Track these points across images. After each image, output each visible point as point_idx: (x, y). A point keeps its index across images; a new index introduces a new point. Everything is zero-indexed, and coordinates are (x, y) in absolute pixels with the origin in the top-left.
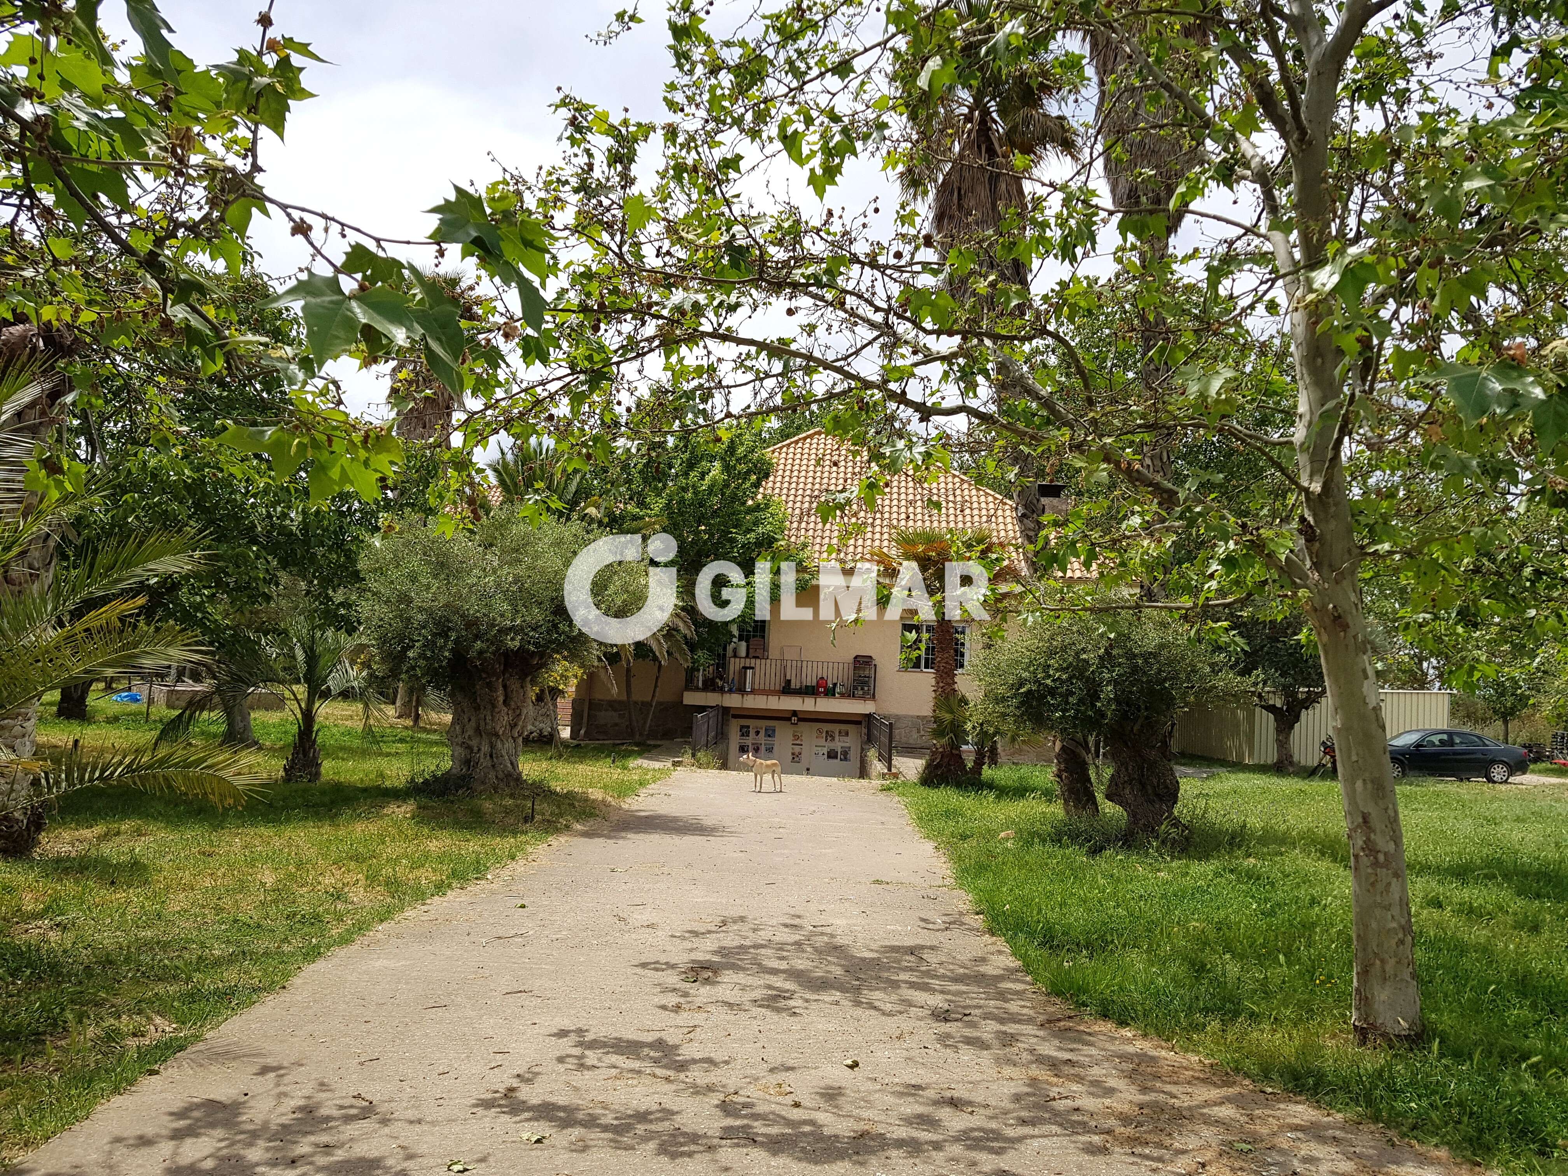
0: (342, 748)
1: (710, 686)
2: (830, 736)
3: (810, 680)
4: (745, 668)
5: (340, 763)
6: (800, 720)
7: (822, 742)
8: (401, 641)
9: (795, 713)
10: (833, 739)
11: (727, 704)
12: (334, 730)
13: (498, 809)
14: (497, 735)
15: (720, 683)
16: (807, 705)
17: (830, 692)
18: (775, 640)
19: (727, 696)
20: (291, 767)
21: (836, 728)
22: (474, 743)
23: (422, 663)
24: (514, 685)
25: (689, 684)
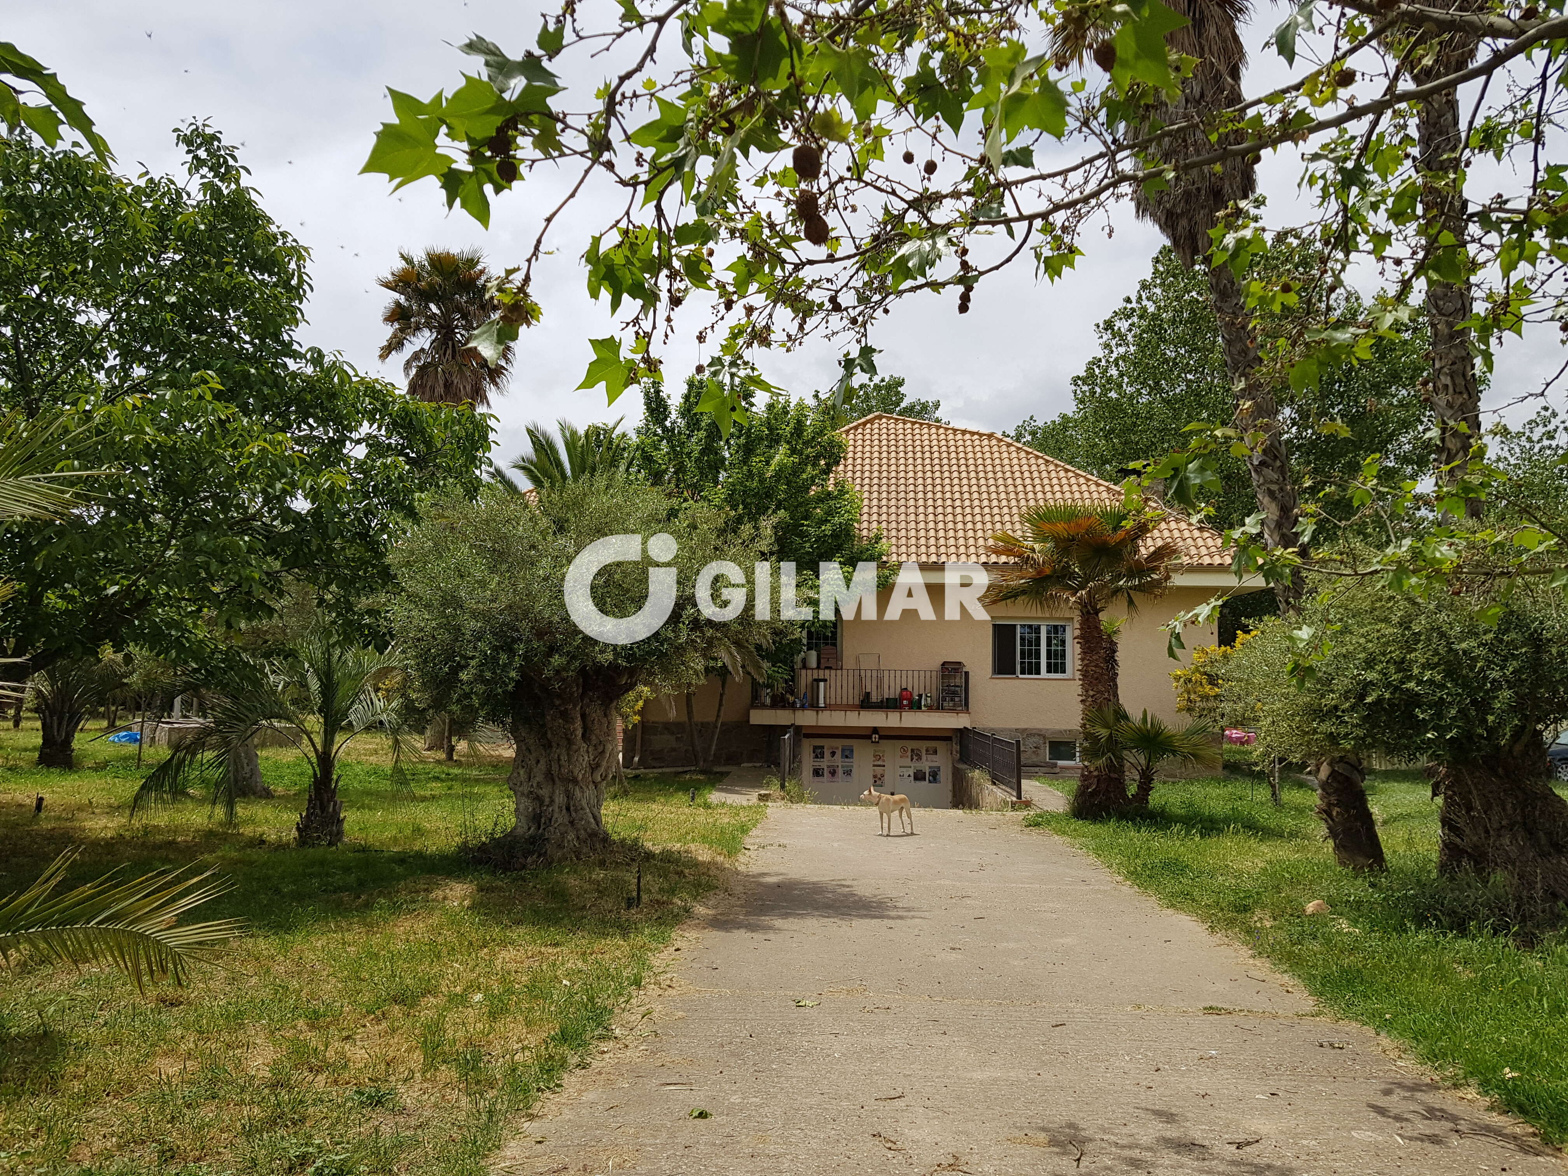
0: (368, 793)
1: (779, 703)
2: (916, 755)
3: (891, 691)
4: (818, 681)
5: (367, 814)
6: (881, 737)
7: (907, 761)
8: (450, 658)
9: (875, 730)
10: (920, 758)
11: (798, 723)
12: (358, 769)
13: (586, 886)
14: (575, 781)
15: (791, 699)
16: (891, 720)
17: (915, 705)
18: (849, 647)
19: (799, 713)
20: (306, 827)
21: (923, 745)
22: (545, 792)
23: (480, 688)
24: (594, 712)
25: (755, 702)
